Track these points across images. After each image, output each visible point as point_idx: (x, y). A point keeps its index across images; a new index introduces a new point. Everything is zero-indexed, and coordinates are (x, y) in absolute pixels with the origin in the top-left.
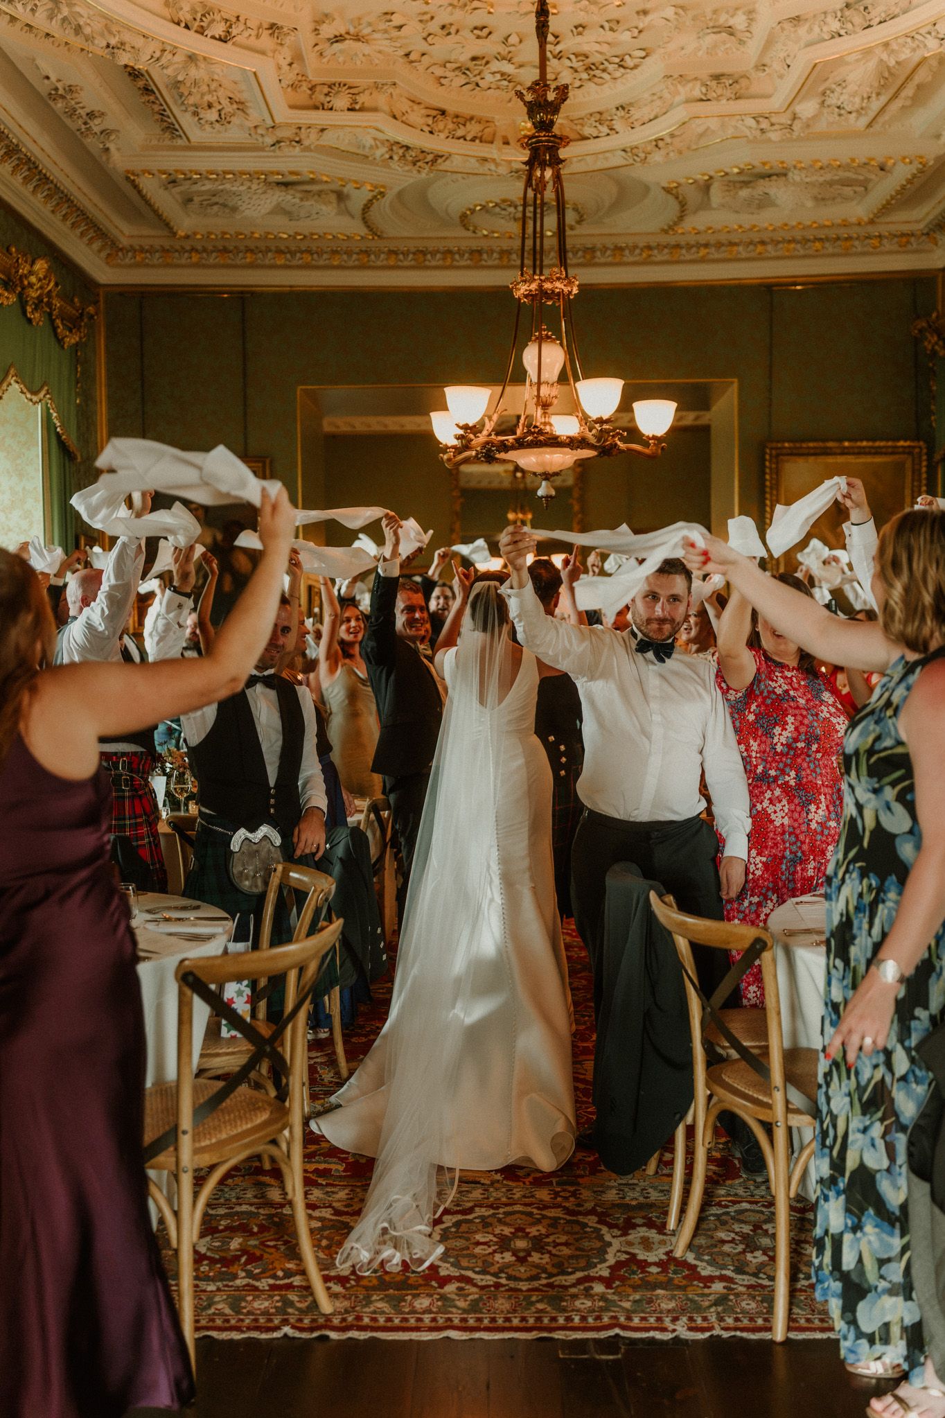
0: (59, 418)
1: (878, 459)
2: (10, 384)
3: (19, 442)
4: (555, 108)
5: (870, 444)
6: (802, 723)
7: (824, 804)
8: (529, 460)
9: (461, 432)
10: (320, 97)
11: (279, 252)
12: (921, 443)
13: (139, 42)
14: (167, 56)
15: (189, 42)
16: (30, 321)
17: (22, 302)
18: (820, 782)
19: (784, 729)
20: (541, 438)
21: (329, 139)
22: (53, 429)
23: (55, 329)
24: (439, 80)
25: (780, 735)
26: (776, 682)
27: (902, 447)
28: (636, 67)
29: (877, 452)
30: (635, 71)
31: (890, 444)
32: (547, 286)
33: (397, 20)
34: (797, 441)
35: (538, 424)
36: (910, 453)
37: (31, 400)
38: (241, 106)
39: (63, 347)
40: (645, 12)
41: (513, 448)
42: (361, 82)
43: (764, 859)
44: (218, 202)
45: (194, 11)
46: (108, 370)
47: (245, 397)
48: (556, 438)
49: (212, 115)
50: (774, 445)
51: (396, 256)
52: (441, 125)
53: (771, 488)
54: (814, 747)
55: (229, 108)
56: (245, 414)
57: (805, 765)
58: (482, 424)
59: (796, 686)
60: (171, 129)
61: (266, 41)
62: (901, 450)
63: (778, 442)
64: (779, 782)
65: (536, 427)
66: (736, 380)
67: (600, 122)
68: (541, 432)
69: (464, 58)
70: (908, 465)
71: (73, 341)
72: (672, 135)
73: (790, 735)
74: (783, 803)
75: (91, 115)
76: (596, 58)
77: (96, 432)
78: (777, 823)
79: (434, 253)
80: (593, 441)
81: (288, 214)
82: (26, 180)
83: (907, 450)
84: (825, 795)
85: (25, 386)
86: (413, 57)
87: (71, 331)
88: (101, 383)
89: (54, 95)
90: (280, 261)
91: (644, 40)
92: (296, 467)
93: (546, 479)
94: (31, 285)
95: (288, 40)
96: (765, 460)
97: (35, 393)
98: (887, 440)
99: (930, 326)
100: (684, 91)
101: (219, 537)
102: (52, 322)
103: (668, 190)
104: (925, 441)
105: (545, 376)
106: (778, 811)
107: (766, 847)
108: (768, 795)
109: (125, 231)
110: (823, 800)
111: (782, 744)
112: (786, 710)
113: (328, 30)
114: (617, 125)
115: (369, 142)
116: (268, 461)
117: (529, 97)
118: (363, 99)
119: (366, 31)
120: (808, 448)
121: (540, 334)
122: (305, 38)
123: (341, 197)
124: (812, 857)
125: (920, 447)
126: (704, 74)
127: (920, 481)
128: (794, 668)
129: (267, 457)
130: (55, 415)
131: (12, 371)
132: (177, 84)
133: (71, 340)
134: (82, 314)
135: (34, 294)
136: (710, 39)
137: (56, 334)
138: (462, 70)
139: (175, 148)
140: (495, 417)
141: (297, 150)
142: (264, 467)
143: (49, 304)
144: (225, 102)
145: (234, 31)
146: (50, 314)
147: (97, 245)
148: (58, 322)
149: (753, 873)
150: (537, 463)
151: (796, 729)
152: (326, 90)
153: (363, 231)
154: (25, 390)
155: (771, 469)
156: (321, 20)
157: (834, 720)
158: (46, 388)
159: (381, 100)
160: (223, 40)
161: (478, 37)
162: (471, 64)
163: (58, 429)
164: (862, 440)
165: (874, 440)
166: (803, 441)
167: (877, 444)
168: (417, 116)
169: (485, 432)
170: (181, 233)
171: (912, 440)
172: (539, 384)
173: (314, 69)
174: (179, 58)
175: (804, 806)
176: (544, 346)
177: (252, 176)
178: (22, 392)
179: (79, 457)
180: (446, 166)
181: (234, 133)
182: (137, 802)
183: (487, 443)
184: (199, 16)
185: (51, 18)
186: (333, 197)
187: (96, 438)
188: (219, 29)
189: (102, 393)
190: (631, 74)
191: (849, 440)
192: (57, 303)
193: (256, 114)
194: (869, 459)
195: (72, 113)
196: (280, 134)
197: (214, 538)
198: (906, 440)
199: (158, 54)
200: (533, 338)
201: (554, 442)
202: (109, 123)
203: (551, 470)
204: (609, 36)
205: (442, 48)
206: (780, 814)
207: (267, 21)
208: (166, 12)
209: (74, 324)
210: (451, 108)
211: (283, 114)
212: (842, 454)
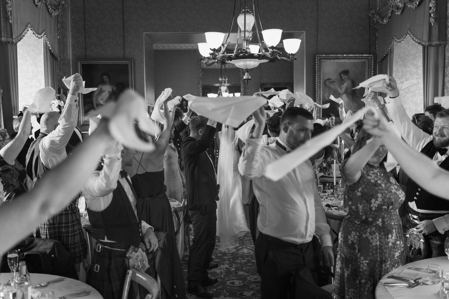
0: (50, 44)
1: (356, 61)
2: (28, 30)
3: (35, 53)
5: (353, 55)
6: (385, 197)
7: (395, 234)
8: (240, 64)
9: (212, 52)
12: (372, 55)
16: (37, 6)
18: (393, 224)
19: (376, 200)
20: (247, 55)
22: (48, 48)
23: (48, 9)
25: (374, 203)
26: (371, 176)
27: (365, 56)
29: (356, 58)
31: (361, 55)
34: (327, 54)
35: (245, 49)
36: (367, 59)
37: (38, 37)
39: (52, 16)
41: (234, 59)
43: (367, 261)
46: (71, 26)
47: (124, 36)
48: (253, 54)
50: (319, 56)
53: (318, 71)
54: (391, 207)
56: (124, 43)
57: (386, 215)
58: (220, 48)
59: (379, 177)
62: (364, 57)
63: (320, 54)
64: (374, 224)
65: (244, 50)
66: (305, 32)
68: (246, 52)
70: (367, 63)
71: (56, 14)
73: (379, 203)
74: (376, 235)
77: (67, 49)
78: (374, 245)
80: (269, 56)
83: (367, 58)
84: (395, 229)
85: (35, 31)
87: (55, 10)
88: (69, 31)
92: (143, 63)
93: (247, 72)
96: (315, 61)
97: (40, 34)
98: (360, 54)
99: (376, 12)
101: (115, 88)
102: (47, 6)
104: (373, 55)
105: (247, 28)
106: (374, 238)
107: (368, 256)
108: (369, 230)
110: (394, 232)
111: (375, 207)
112: (377, 190)
116: (132, 60)
120: (331, 57)
121: (245, 10)
124: (389, 259)
125: (371, 57)
127: (371, 69)
128: (378, 168)
129: (132, 59)
130: (48, 43)
131: (29, 25)
133: (55, 14)
134: (59, 4)
137: (48, 11)
140: (226, 46)
142: (131, 62)
146: (46, 4)
148: (49, 7)
149: (362, 268)
150: (244, 65)
151: (383, 200)
154: (35, 33)
155: (317, 64)
157: (398, 193)
158: (44, 32)
163: (50, 48)
164: (350, 54)
165: (355, 54)
166: (329, 54)
167: (356, 55)
169: (221, 52)
171: (368, 54)
172: (245, 31)
175: (386, 235)
176: (247, 16)
178: (34, 34)
179: (59, 59)
182: (74, 215)
183: (223, 57)
187: (68, 52)
189: (69, 34)
191: (346, 54)
194: (353, 61)
197: (113, 89)
198: (366, 54)
200: (241, 12)
201: (251, 56)
203: (249, 68)
206: (375, 240)
209: (56, 7)
212: (343, 59)
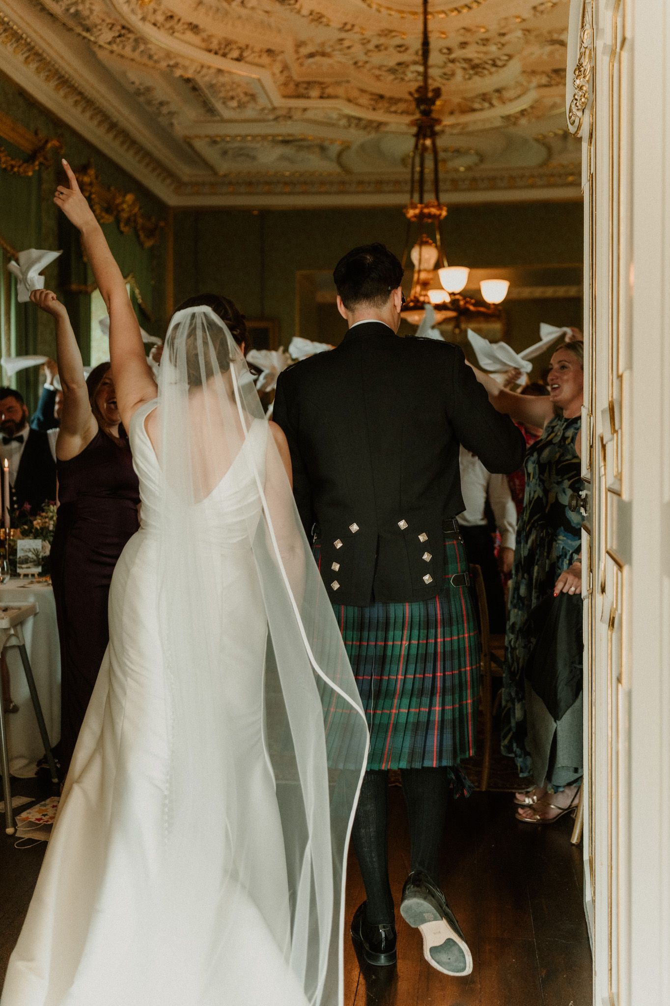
0: (141, 293)
4: (432, 102)
8: (414, 317)
10: (301, 90)
11: (286, 184)
13: (187, 63)
14: (205, 71)
15: (217, 62)
16: (122, 233)
17: (118, 221)
20: (419, 304)
21: (310, 115)
22: (136, 301)
23: (138, 236)
24: (378, 77)
28: (504, 66)
30: (505, 69)
32: (426, 211)
33: (347, 43)
35: (417, 295)
38: (253, 97)
39: (143, 248)
40: (504, 35)
42: (326, 80)
44: (244, 154)
45: (220, 44)
46: (174, 262)
47: (263, 278)
49: (234, 104)
51: (362, 185)
52: (380, 105)
55: (244, 99)
60: (211, 111)
61: (265, 60)
67: (484, 100)
68: (418, 301)
69: (392, 63)
72: (532, 107)
75: (161, 104)
76: (476, 61)
79: (388, 183)
81: (289, 159)
82: (123, 143)
86: (360, 64)
87: (149, 238)
88: (169, 270)
89: (138, 93)
90: (288, 189)
91: (507, 50)
92: (295, 325)
94: (123, 210)
95: (280, 58)
100: (535, 81)
102: (137, 232)
103: (537, 140)
105: (424, 266)
109: (186, 172)
113: (304, 51)
114: (495, 102)
115: (335, 115)
117: (416, 96)
118: (329, 91)
119: (328, 50)
121: (421, 241)
122: (289, 56)
123: (323, 149)
126: (548, 69)
130: (137, 291)
132: (212, 86)
133: (149, 244)
134: (156, 227)
135: (125, 215)
136: (548, 48)
137: (139, 240)
138: (392, 71)
139: (214, 122)
141: (289, 122)
142: (274, 325)
143: (135, 221)
144: (242, 95)
145: (245, 54)
146: (136, 228)
147: (168, 181)
148: (141, 232)
152: (305, 86)
153: (338, 169)
156: (299, 45)
158: (132, 274)
159: (340, 91)
160: (238, 59)
161: (400, 52)
162: (397, 67)
163: (140, 301)
168: (364, 100)
170: (221, 173)
172: (421, 270)
173: (296, 73)
174: (212, 71)
176: (423, 248)
177: (264, 137)
179: (154, 318)
180: (388, 129)
181: (250, 112)
184: (223, 46)
185: (134, 50)
186: (317, 150)
188: (235, 54)
189: (170, 276)
190: (501, 71)
192: (140, 220)
193: (262, 101)
195: (149, 103)
196: (279, 113)
199: (199, 69)
202: (173, 108)
204: (484, 49)
205: (377, 59)
207: (266, 46)
208: (203, 45)
209: (150, 234)
210: (388, 94)
211: (278, 101)
